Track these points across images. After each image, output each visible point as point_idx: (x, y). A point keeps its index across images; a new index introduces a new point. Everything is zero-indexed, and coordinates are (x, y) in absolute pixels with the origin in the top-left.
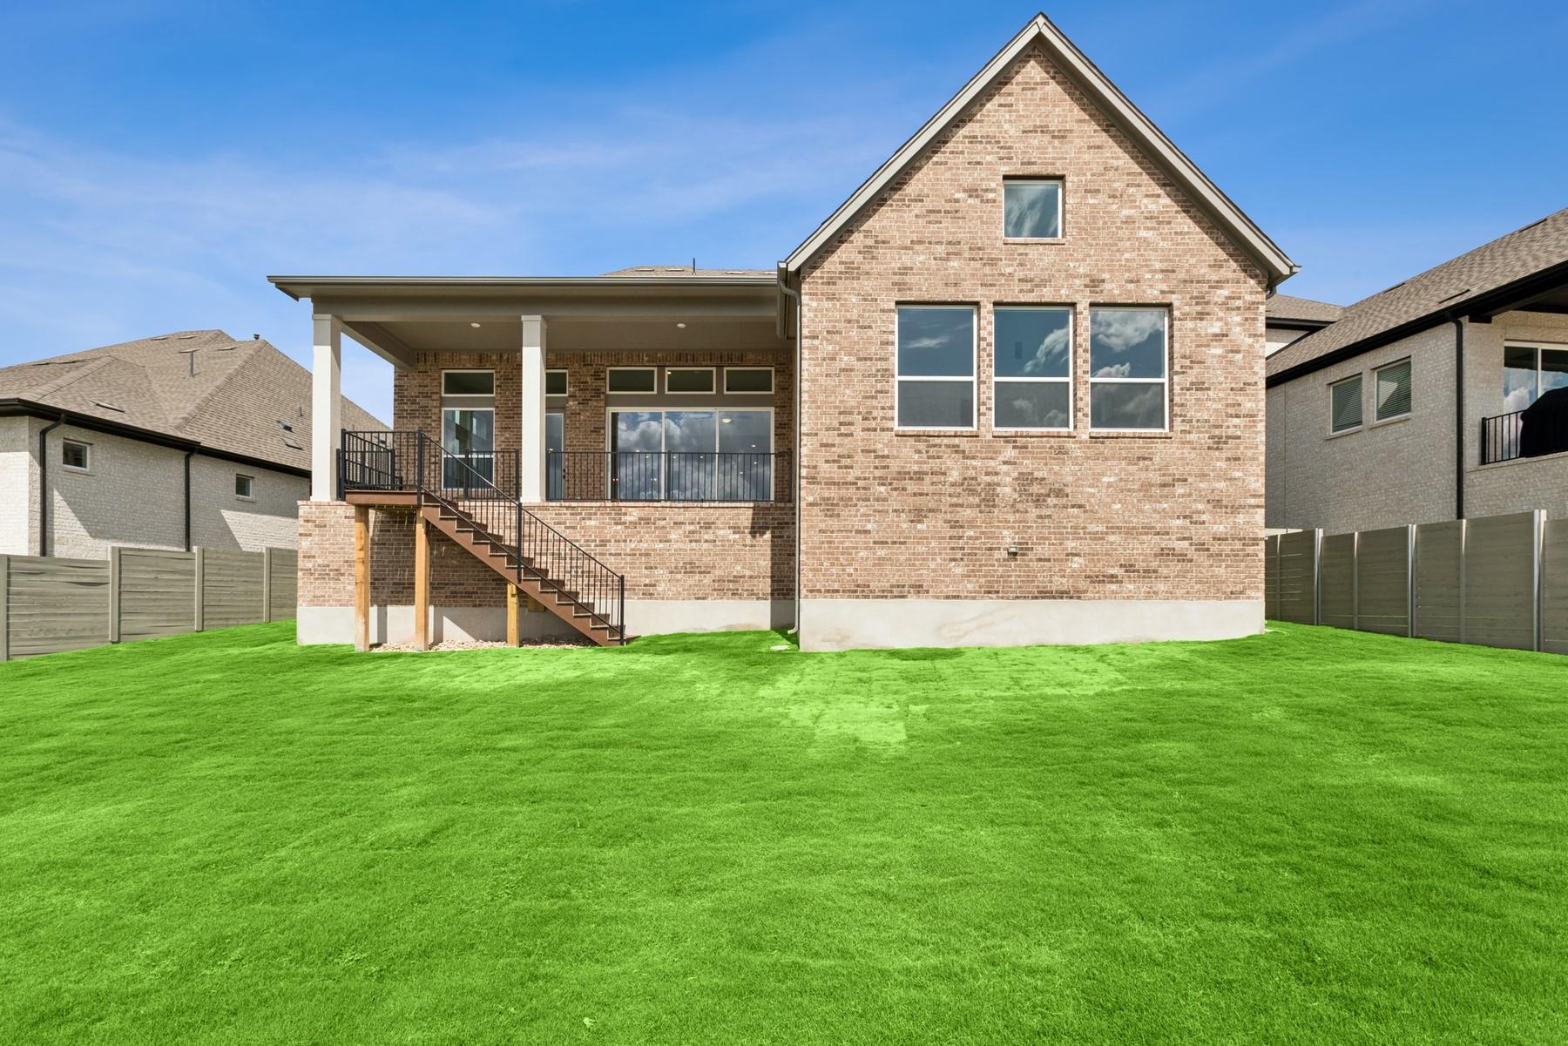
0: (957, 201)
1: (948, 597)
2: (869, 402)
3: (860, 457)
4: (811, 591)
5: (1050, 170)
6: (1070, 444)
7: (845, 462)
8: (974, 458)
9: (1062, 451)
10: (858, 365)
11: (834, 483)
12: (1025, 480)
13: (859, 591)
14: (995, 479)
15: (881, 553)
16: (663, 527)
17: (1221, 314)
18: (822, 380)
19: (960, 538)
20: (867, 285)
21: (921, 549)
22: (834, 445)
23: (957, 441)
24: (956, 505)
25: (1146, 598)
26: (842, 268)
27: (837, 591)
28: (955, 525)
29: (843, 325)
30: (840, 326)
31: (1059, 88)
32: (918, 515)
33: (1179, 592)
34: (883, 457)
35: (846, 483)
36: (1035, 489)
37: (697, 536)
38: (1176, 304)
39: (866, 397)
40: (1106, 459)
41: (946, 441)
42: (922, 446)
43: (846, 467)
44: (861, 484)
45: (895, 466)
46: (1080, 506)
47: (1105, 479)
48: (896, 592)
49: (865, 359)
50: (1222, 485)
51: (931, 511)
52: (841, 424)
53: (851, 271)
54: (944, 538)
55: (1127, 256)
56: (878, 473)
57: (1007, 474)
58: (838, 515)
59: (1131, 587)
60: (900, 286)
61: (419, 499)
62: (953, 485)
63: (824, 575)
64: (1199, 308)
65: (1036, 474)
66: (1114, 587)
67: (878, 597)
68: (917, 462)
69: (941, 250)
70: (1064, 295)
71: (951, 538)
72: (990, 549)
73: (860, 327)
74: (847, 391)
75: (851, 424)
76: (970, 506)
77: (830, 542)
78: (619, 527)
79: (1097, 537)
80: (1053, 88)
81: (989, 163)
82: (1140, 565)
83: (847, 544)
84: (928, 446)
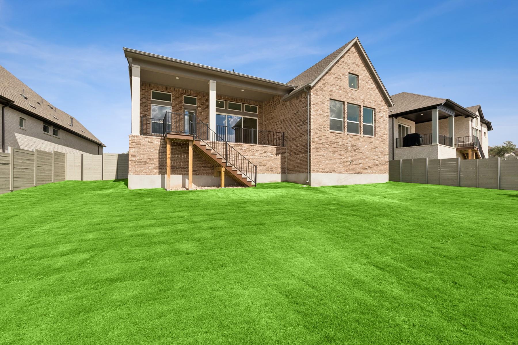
0: (341, 76)
1: (339, 173)
2: (325, 123)
3: (323, 137)
4: (313, 171)
5: (356, 73)
6: (360, 138)
7: (320, 138)
8: (344, 139)
9: (359, 139)
10: (323, 113)
11: (318, 143)
12: (353, 145)
13: (323, 171)
14: (348, 145)
15: (327, 161)
17: (382, 112)
18: (315, 116)
19: (342, 158)
20: (324, 93)
21: (335, 161)
22: (318, 133)
23: (341, 135)
24: (341, 151)
25: (372, 174)
26: (319, 88)
27: (318, 171)
28: (341, 155)
29: (320, 102)
30: (319, 103)
32: (334, 152)
33: (377, 172)
34: (327, 137)
35: (320, 143)
36: (354, 148)
37: (262, 155)
38: (376, 109)
39: (324, 122)
40: (365, 142)
41: (339, 135)
42: (334, 135)
43: (320, 139)
44: (323, 144)
45: (330, 140)
46: (362, 152)
47: (365, 147)
48: (330, 172)
49: (324, 112)
50: (383, 149)
51: (336, 152)
52: (319, 128)
53: (321, 89)
54: (338, 158)
55: (368, 96)
56: (326, 141)
57: (350, 144)
58: (319, 151)
59: (369, 171)
60: (331, 95)
61: (194, 138)
62: (340, 145)
63: (316, 167)
64: (379, 110)
65: (355, 144)
66: (367, 171)
67: (326, 173)
68: (334, 139)
69: (338, 87)
70: (359, 103)
71: (340, 158)
72: (347, 162)
73: (323, 104)
74: (320, 120)
75: (321, 128)
76: (343, 151)
77: (317, 158)
78: (241, 151)
79: (364, 160)
81: (346, 69)
82: (371, 166)
83: (320, 159)
84: (336, 136)
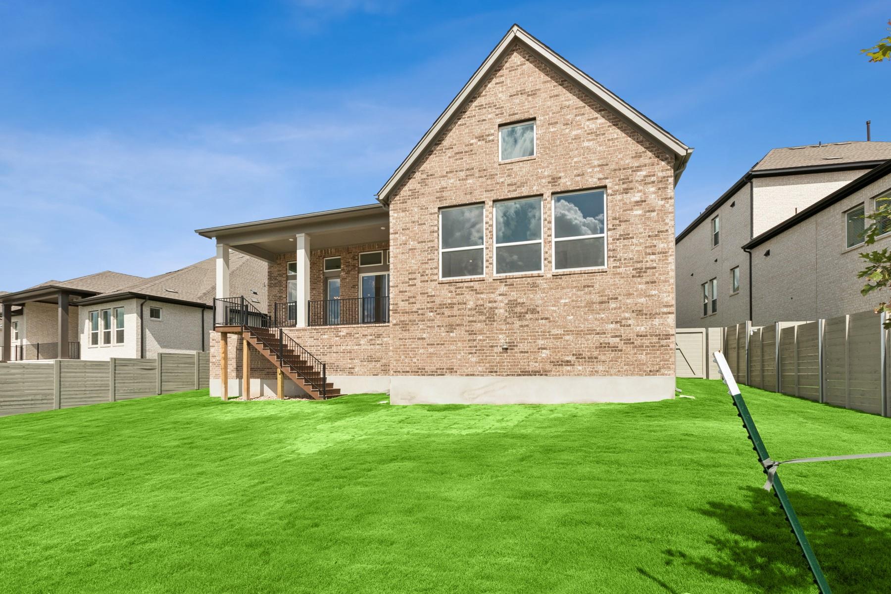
0: (472, 144)
1: (467, 375)
2: (424, 266)
3: (419, 297)
4: (395, 372)
5: (526, 116)
6: (540, 281)
7: (412, 300)
8: (482, 293)
9: (534, 285)
10: (419, 246)
11: (406, 313)
12: (513, 304)
13: (420, 371)
14: (495, 305)
15: (431, 350)
16: (358, 338)
17: (640, 188)
18: (400, 256)
19: (475, 340)
20: (423, 201)
21: (453, 347)
22: (406, 292)
23: (472, 284)
24: (472, 321)
25: (590, 375)
26: (410, 193)
27: (408, 372)
28: (471, 333)
29: (411, 224)
30: (409, 225)
31: (531, 65)
32: (451, 328)
33: (613, 371)
34: (431, 296)
35: (412, 312)
36: (518, 309)
37: (373, 342)
38: (609, 185)
39: (422, 263)
40: (563, 288)
41: (466, 284)
42: (452, 288)
43: (413, 303)
44: (420, 312)
45: (438, 301)
46: (546, 319)
47: (563, 301)
48: (439, 372)
49: (422, 242)
50: (642, 300)
51: (458, 325)
52: (410, 279)
53: (414, 194)
54: (465, 341)
55: (575, 160)
56: (429, 305)
57: (501, 301)
58: (409, 330)
59: (580, 368)
60: (440, 199)
61: (242, 329)
62: (470, 310)
63: (401, 363)
64: (625, 186)
65: (519, 300)
66: (569, 368)
67: (429, 375)
68: (450, 298)
69: (462, 175)
70: (535, 190)
71: (469, 341)
72: (492, 347)
73: (419, 225)
74: (413, 261)
75: (415, 279)
76: (480, 322)
77: (404, 345)
78: (338, 338)
79: (557, 337)
80: (529, 66)
81: (491, 119)
82: (587, 354)
83: (413, 346)
84: (456, 288)
